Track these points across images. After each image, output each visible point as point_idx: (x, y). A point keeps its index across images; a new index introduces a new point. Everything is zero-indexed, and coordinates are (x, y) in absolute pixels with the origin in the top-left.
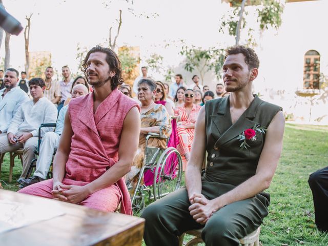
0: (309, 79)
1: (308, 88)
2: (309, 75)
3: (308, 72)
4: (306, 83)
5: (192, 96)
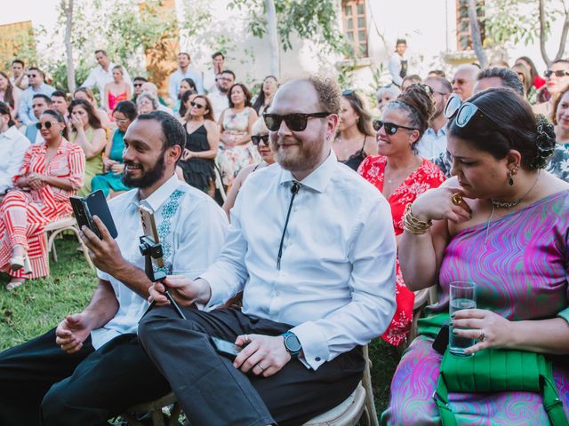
0: (468, 31)
1: (465, 49)
2: (466, 25)
3: (464, 19)
4: (461, 39)
5: (48, 125)
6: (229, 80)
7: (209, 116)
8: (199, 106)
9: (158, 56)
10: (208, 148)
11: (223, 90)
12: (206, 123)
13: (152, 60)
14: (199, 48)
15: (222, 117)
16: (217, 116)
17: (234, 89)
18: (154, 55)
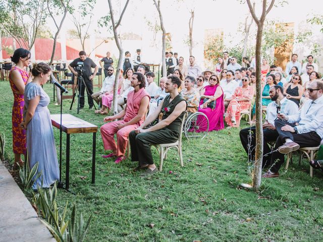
5: (246, 80)
6: (311, 69)
7: (300, 83)
8: (296, 79)
9: (281, 50)
10: (298, 95)
11: (308, 73)
12: (299, 85)
13: (278, 51)
14: (303, 48)
15: (305, 84)
16: (303, 83)
17: (312, 73)
18: (279, 49)
